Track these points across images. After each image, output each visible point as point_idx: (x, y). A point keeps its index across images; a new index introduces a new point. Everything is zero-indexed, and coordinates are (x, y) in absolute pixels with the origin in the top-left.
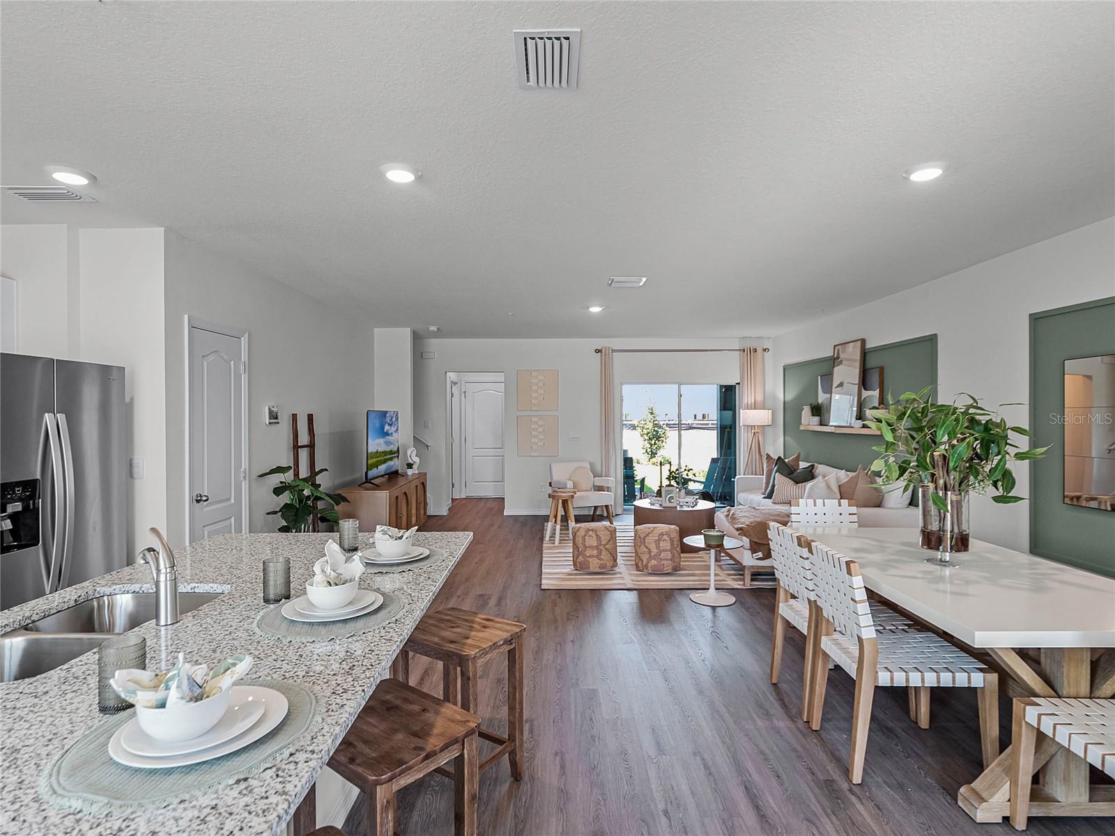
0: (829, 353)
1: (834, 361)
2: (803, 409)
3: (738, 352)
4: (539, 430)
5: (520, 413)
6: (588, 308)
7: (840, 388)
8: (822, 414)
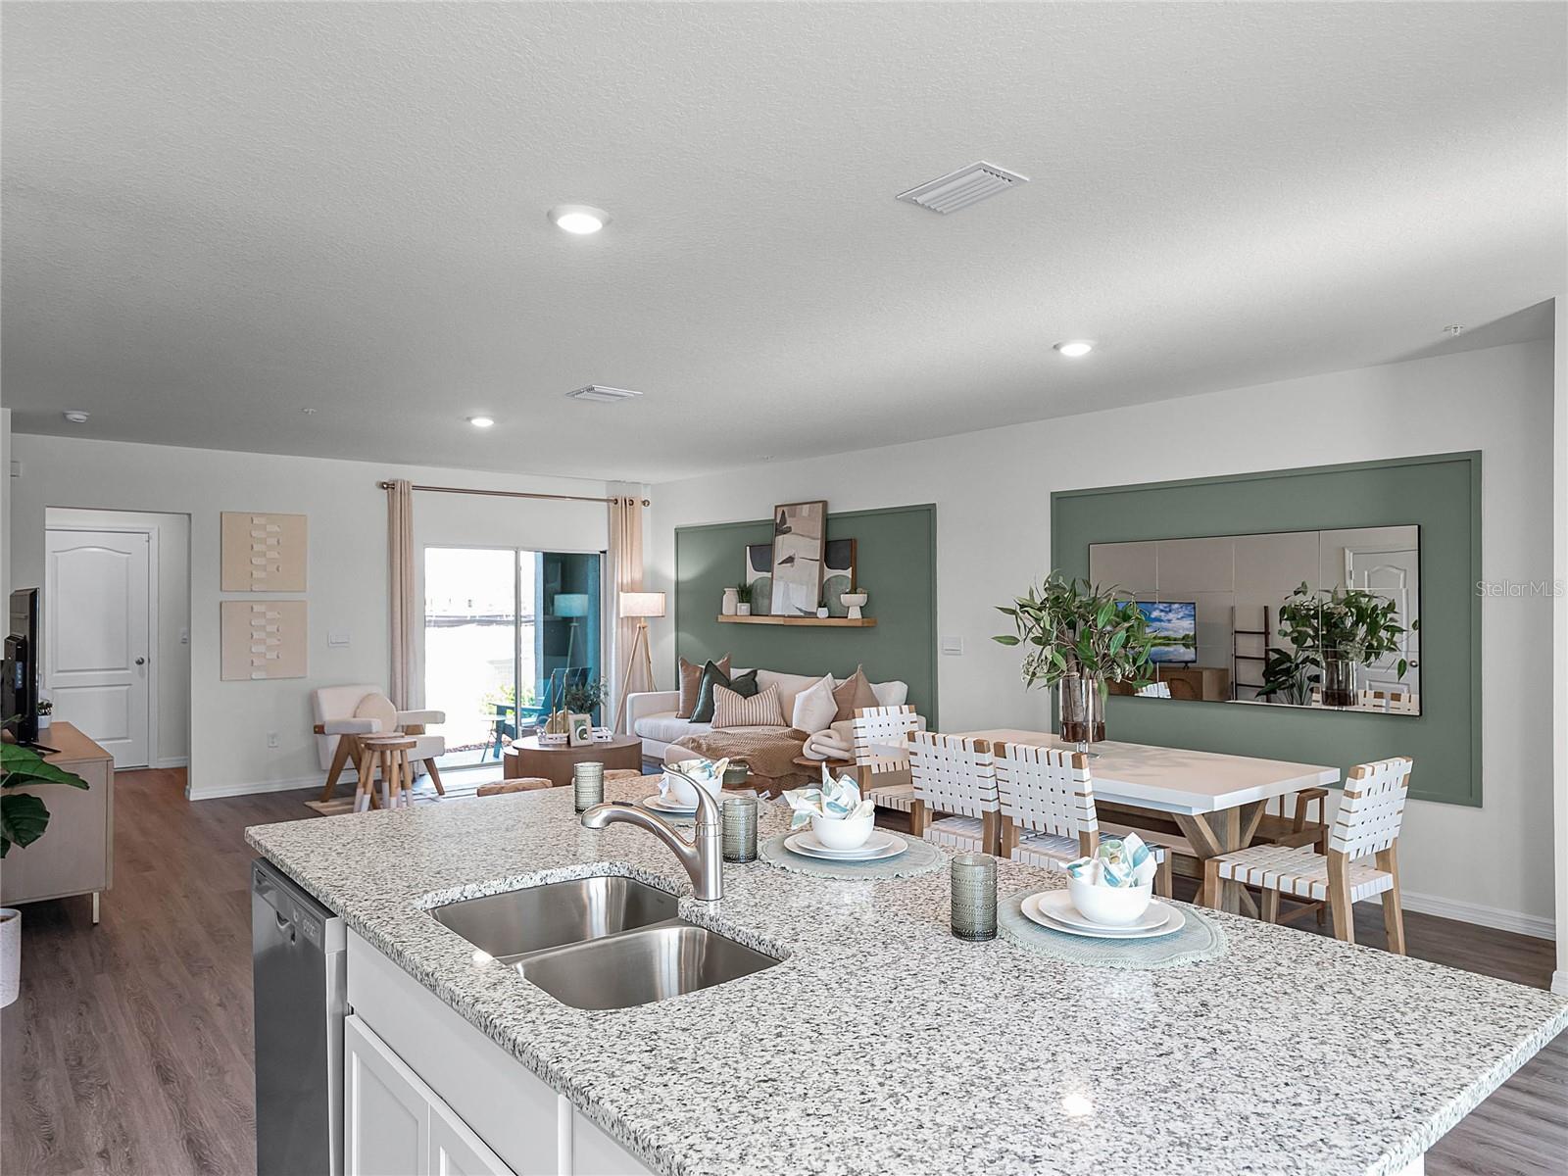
0: (766, 514)
1: (779, 527)
2: (725, 592)
3: (605, 503)
4: (269, 629)
5: (224, 597)
6: (469, 419)
7: (789, 564)
8: (753, 600)
